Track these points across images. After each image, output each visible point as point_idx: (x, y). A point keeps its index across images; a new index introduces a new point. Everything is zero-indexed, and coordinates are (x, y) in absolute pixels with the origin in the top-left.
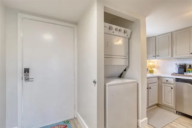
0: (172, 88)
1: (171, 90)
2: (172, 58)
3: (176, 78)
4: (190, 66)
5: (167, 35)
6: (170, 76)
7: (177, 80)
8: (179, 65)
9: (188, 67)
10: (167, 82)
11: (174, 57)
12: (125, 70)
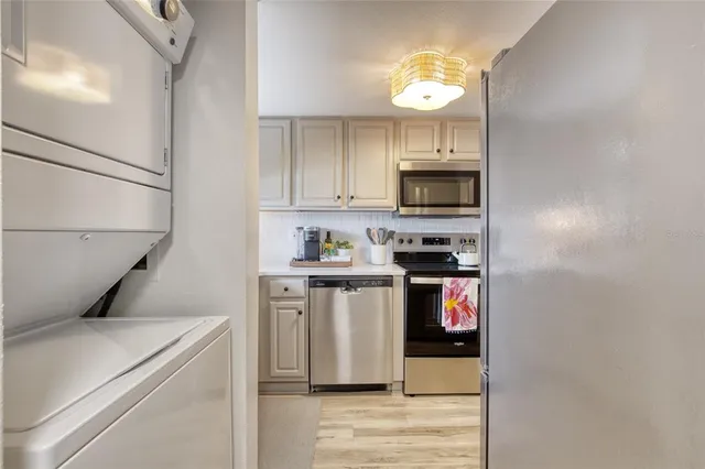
0: (300, 313)
1: (297, 321)
2: (292, 208)
3: (310, 277)
4: (328, 234)
5: (276, 123)
6: (287, 270)
7: (314, 282)
8: (311, 233)
9: (323, 237)
10: (286, 294)
11: (298, 204)
12: (142, 264)
